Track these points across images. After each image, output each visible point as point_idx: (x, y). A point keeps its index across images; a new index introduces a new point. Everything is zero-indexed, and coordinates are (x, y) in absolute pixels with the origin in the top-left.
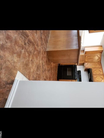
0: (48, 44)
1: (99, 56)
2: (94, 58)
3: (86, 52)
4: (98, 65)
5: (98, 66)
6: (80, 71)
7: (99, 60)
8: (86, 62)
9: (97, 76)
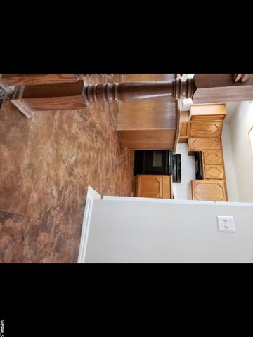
0: (119, 115)
1: (218, 125)
2: (208, 129)
3: (192, 116)
4: (215, 144)
5: (215, 146)
6: (180, 155)
7: (217, 134)
8: (193, 137)
9: (212, 166)
